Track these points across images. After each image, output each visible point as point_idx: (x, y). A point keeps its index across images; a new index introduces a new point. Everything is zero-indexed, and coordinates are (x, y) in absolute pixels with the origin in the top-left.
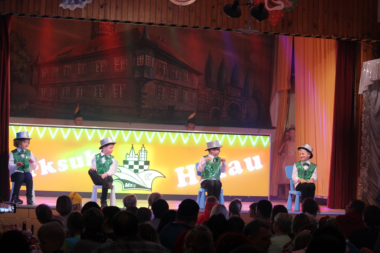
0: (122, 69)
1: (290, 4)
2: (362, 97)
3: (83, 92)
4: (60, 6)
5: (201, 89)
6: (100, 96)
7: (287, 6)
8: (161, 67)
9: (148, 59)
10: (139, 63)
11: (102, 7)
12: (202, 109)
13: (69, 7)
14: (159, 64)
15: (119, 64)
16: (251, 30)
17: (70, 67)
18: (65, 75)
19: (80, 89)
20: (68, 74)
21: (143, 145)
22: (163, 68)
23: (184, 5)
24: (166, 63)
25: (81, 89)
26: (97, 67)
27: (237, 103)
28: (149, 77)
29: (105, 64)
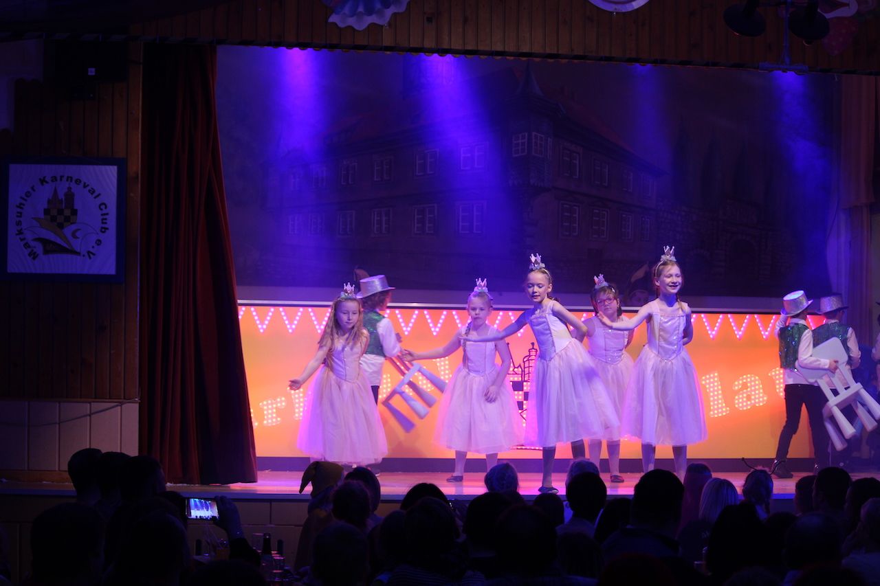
0: (478, 165)
1: (872, 2)
3: (388, 222)
4: (331, 20)
5: (663, 209)
6: (427, 232)
7: (865, 6)
8: (568, 159)
9: (539, 142)
10: (517, 152)
11: (429, 20)
13: (351, 21)
14: (563, 152)
15: (469, 155)
16: (790, 65)
17: (356, 164)
18: (343, 183)
19: (380, 214)
20: (350, 180)
21: (533, 344)
22: (574, 161)
23: (624, 11)
24: (580, 150)
25: (383, 215)
26: (418, 162)
27: (748, 239)
28: (542, 183)
29: (438, 156)
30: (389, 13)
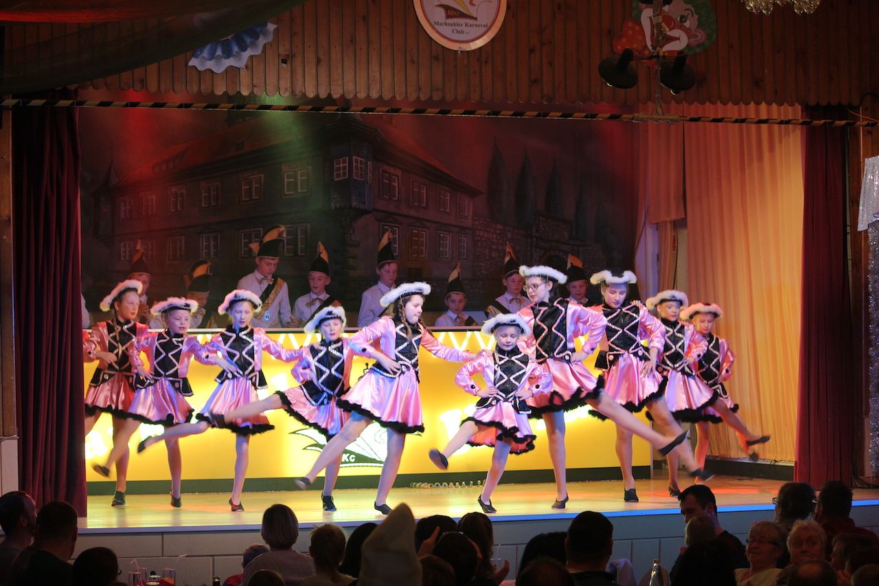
0: (301, 189)
1: (701, 36)
2: (867, 237)
3: (216, 247)
4: (191, 64)
5: (479, 228)
7: (695, 40)
8: (387, 182)
9: (359, 166)
10: (339, 175)
11: (284, 61)
12: (484, 272)
13: (210, 65)
14: (382, 175)
15: (292, 180)
16: (663, 114)
17: (184, 191)
18: (172, 210)
19: (208, 240)
20: (179, 206)
21: (367, 364)
22: (394, 184)
23: (468, 49)
24: (399, 172)
25: (211, 240)
26: (243, 187)
27: (560, 254)
28: (363, 206)
29: (263, 181)
30: (246, 55)
